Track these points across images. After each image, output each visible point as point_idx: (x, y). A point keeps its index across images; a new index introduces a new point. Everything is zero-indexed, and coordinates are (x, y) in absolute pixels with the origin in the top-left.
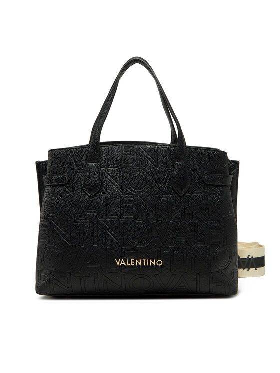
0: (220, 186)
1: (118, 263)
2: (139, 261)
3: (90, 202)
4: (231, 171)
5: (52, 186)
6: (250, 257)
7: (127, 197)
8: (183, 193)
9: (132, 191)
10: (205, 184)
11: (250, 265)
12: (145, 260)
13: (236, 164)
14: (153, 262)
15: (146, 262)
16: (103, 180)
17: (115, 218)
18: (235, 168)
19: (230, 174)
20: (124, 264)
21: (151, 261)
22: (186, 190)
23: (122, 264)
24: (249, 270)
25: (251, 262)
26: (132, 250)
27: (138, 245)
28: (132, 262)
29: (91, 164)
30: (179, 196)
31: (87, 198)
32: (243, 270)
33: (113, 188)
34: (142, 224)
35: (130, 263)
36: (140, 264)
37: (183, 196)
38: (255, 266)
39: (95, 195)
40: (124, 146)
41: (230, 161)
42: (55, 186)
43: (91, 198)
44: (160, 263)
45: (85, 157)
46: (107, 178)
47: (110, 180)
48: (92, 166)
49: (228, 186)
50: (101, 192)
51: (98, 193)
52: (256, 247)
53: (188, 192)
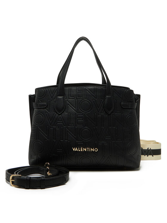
0: (130, 109)
1: (74, 150)
2: (85, 149)
3: (59, 117)
4: (136, 100)
5: (38, 108)
6: (149, 149)
7: (79, 115)
8: (110, 112)
9: (82, 111)
10: (122, 107)
11: (149, 153)
12: (88, 148)
13: (139, 96)
14: (93, 149)
15: (89, 149)
16: (66, 106)
17: (73, 126)
18: (138, 99)
19: (135, 102)
20: (77, 150)
21: (91, 149)
22: (111, 111)
23: (76, 150)
24: (148, 156)
25: (150, 151)
26: (81, 143)
27: (84, 140)
28: (81, 149)
29: (59, 97)
30: (108, 114)
31: (57, 115)
32: (144, 156)
33: (72, 110)
34: (87, 129)
35: (80, 149)
36: (86, 150)
37: (110, 114)
38: (152, 154)
39: (62, 113)
40: (77, 88)
41: (135, 95)
42: (40, 108)
43: (59, 115)
44: (96, 150)
45: (56, 93)
46: (68, 104)
47: (70, 106)
48: (60, 98)
49: (134, 109)
50: (65, 112)
51: (63, 112)
52: (153, 143)
53: (113, 112)
